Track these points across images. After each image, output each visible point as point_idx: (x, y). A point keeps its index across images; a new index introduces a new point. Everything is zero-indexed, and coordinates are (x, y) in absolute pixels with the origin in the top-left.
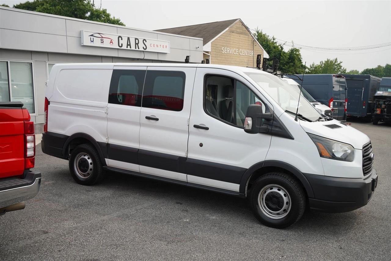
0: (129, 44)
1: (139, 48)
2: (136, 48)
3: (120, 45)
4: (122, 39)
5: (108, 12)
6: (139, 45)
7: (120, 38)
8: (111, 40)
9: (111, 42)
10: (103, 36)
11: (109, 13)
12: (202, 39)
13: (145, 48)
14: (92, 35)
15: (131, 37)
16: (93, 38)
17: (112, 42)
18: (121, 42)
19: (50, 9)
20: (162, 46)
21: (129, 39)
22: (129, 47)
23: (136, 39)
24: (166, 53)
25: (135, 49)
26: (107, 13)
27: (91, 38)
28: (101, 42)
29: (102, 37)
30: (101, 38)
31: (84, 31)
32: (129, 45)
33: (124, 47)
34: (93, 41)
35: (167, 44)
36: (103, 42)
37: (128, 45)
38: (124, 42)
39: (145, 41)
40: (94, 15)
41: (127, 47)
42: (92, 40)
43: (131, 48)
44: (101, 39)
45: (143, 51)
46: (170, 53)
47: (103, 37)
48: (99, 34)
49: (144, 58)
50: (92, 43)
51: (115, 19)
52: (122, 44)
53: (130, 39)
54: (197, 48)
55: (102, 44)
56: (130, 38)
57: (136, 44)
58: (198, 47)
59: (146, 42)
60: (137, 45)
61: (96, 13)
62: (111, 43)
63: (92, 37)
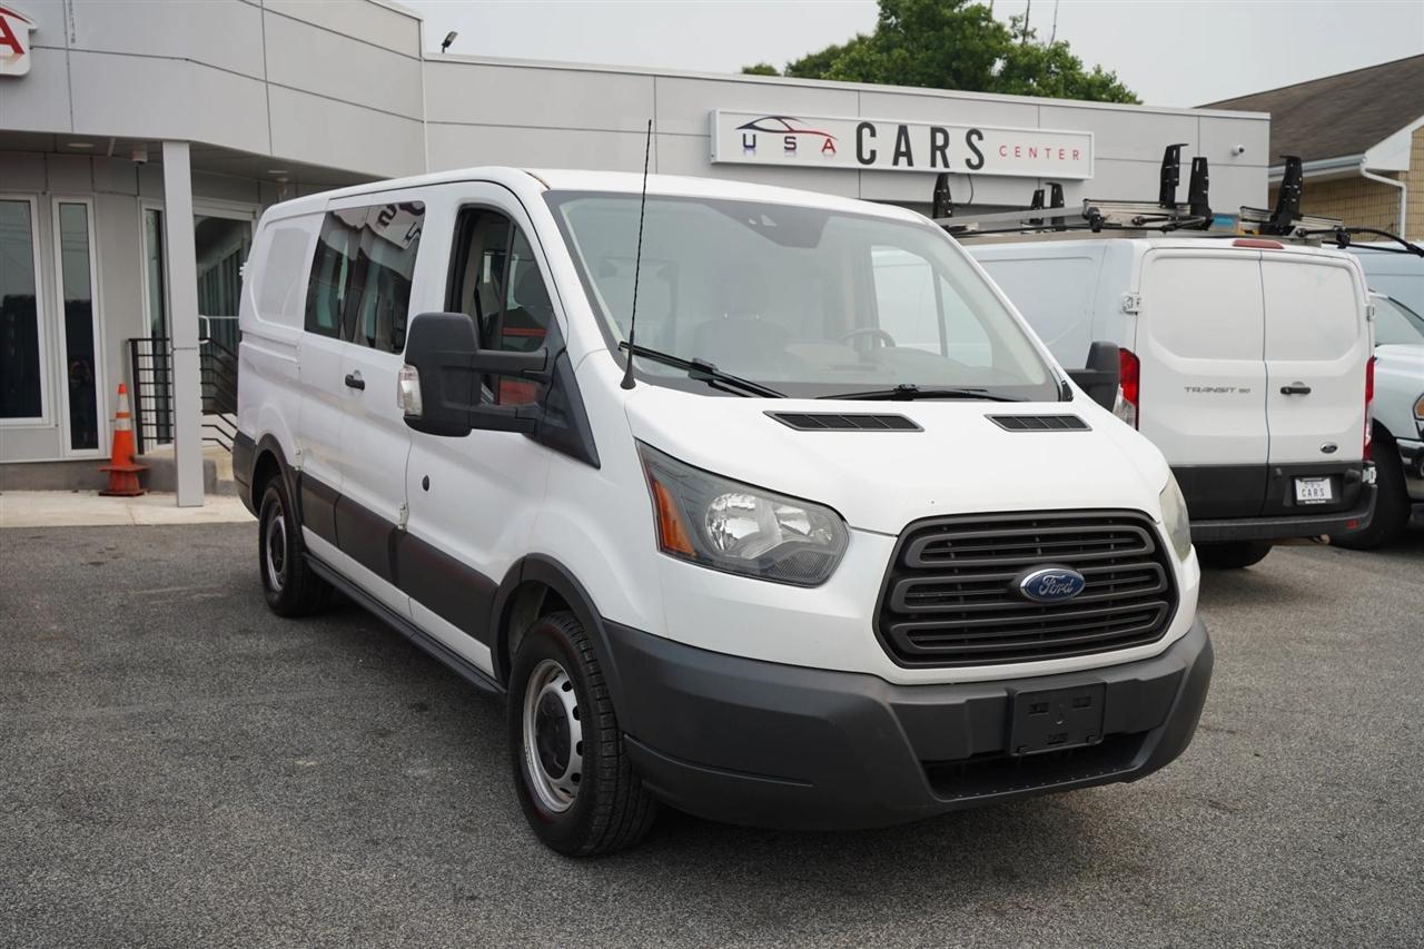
0: (903, 149)
1: (946, 165)
2: (933, 164)
3: (866, 156)
4: (873, 134)
5: (1071, 52)
6: (947, 151)
7: (866, 132)
8: (828, 140)
9: (829, 146)
10: (794, 125)
11: (1075, 56)
12: (1267, 116)
13: (975, 161)
14: (750, 126)
15: (915, 125)
16: (754, 136)
17: (832, 147)
18: (869, 144)
19: (872, 61)
20: (1054, 154)
21: (903, 130)
22: (903, 160)
23: (934, 131)
24: (1081, 180)
25: (928, 168)
26: (1070, 55)
27: (744, 136)
28: (786, 148)
29: (792, 131)
30: (788, 135)
31: (718, 113)
32: (903, 151)
33: (884, 162)
34: (754, 146)
35: (1082, 145)
36: (794, 149)
37: (898, 154)
38: (884, 144)
39: (974, 138)
40: (1018, 67)
41: (896, 162)
42: (749, 142)
43: (910, 163)
44: (786, 138)
45: (969, 175)
46: (1092, 177)
47: (795, 129)
48: (779, 118)
49: (972, 202)
50: (750, 152)
51: (1103, 73)
52: (873, 153)
53: (911, 131)
54: (1235, 154)
55: (790, 153)
56: (909, 128)
57: (934, 148)
58: (1241, 150)
59: (981, 138)
60: (938, 153)
61: (1023, 61)
62: (829, 151)
63: (750, 133)
